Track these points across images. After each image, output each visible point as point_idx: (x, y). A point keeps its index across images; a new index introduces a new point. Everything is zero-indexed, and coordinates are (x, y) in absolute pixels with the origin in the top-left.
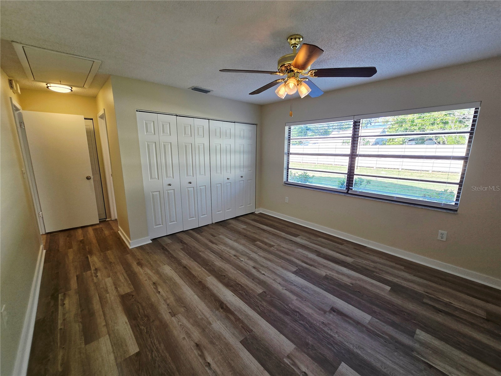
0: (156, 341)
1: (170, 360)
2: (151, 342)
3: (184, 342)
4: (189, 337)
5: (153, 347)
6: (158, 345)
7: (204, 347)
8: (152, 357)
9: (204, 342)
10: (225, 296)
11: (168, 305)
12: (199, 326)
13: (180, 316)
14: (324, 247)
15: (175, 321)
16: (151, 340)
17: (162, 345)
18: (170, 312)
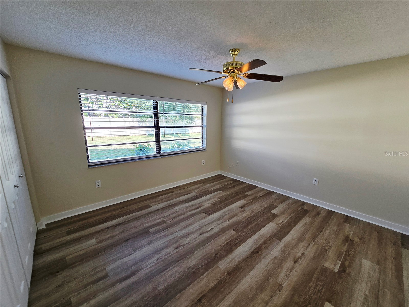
0: (311, 292)
1: (315, 275)
2: (314, 295)
3: (298, 270)
4: (293, 268)
5: (316, 291)
6: (313, 288)
7: (294, 258)
8: (322, 288)
9: (291, 258)
10: (244, 252)
11: (272, 297)
12: (281, 264)
13: (279, 280)
14: (175, 198)
15: (286, 283)
16: (313, 296)
17: (310, 285)
18: (280, 291)
